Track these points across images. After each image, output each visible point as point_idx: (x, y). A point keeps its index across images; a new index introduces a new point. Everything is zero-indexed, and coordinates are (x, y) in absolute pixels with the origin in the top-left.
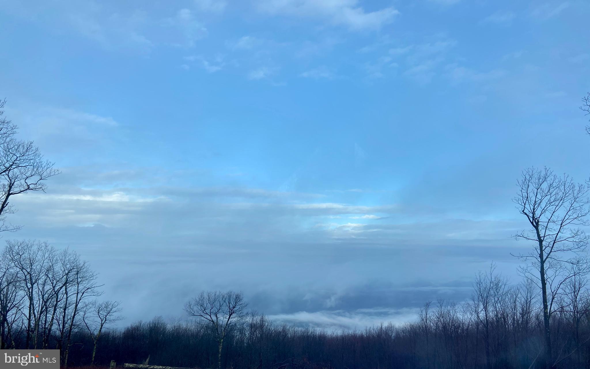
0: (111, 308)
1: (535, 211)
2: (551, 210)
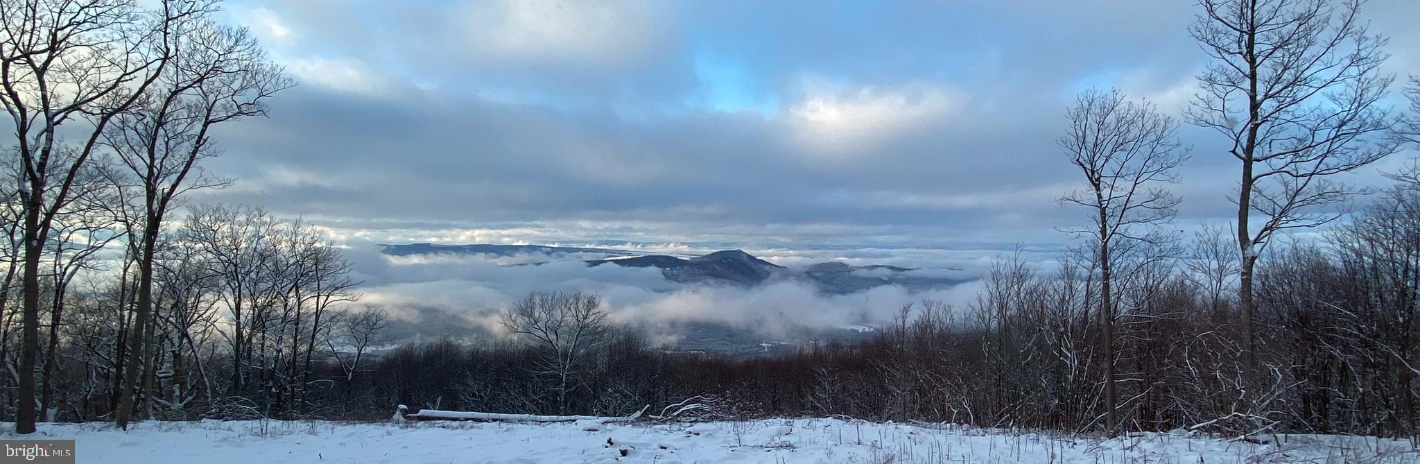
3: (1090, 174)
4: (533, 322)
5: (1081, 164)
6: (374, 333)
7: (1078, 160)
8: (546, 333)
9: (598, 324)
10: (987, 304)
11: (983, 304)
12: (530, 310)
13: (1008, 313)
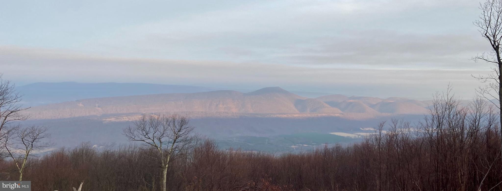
0: (38, 134)
8: (153, 141)
9: (187, 135)
10: (431, 121)
11: (428, 122)
12: (143, 126)
13: (443, 128)
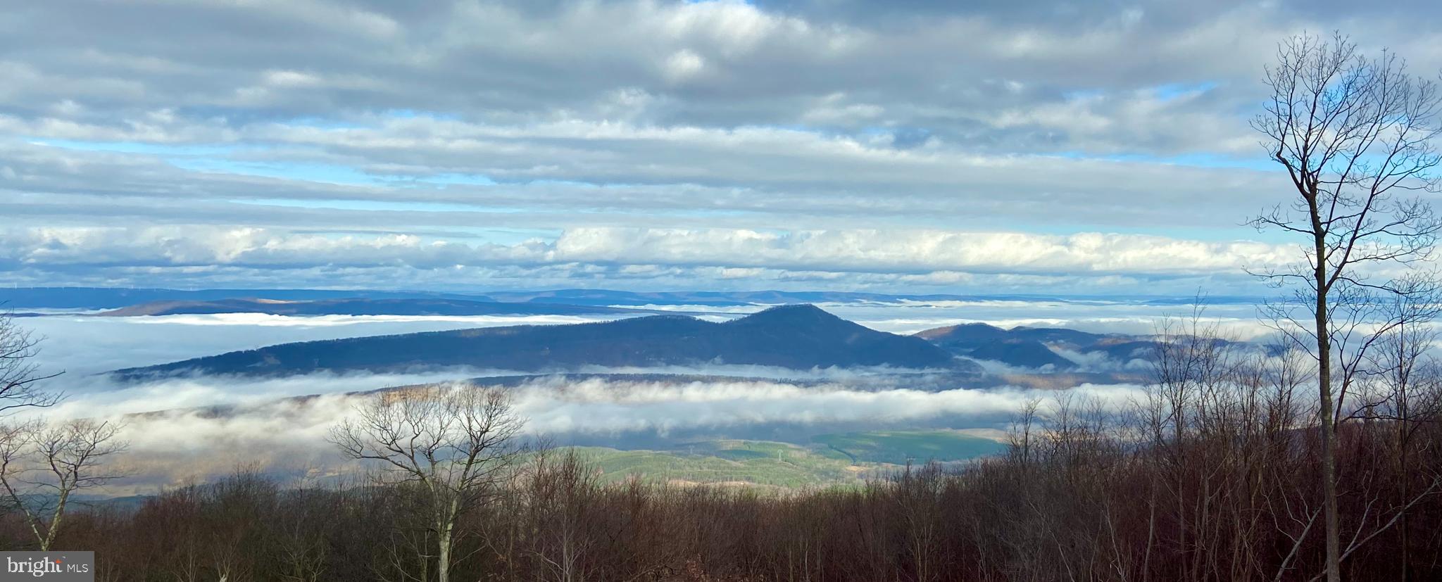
0: (92, 442)
1: (1308, 153)
2: (1349, 149)
3: (1298, 176)
4: (389, 440)
5: (1285, 162)
6: (90, 465)
7: (1278, 155)
8: (412, 458)
